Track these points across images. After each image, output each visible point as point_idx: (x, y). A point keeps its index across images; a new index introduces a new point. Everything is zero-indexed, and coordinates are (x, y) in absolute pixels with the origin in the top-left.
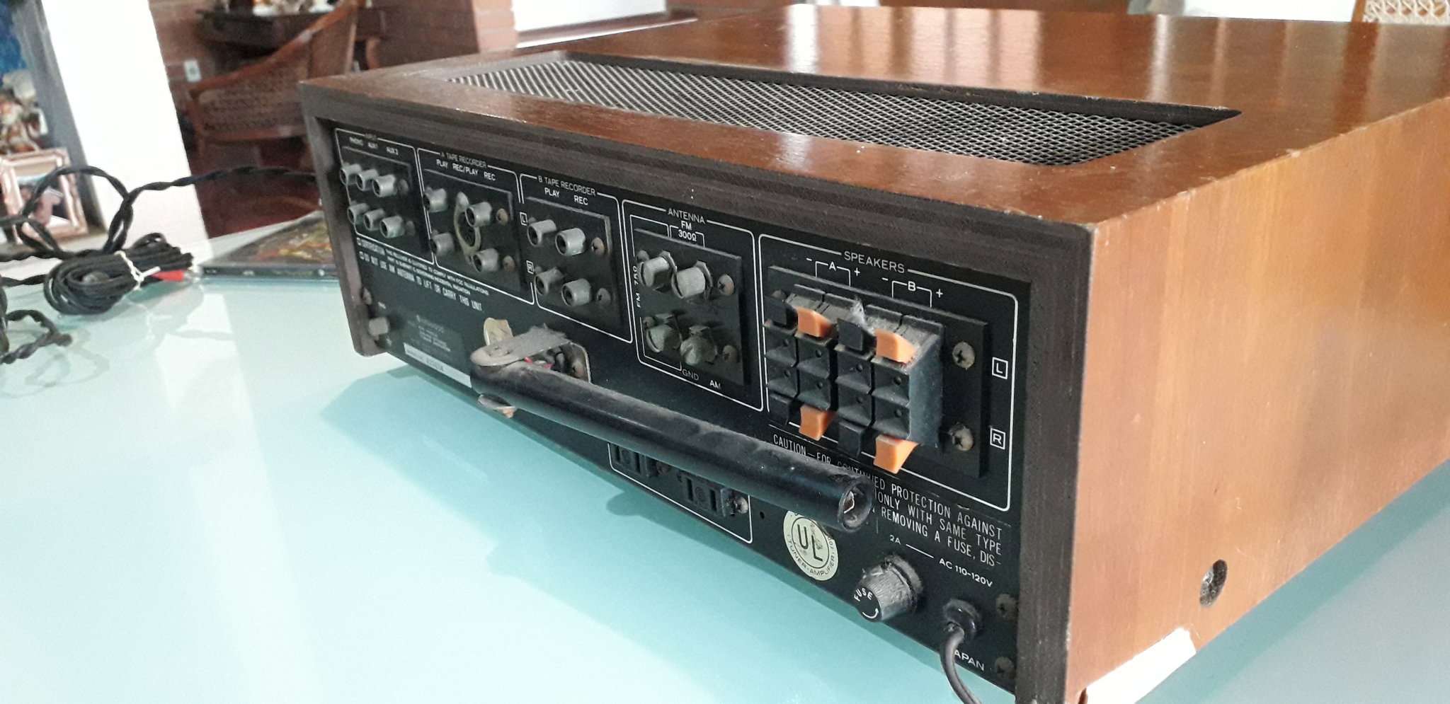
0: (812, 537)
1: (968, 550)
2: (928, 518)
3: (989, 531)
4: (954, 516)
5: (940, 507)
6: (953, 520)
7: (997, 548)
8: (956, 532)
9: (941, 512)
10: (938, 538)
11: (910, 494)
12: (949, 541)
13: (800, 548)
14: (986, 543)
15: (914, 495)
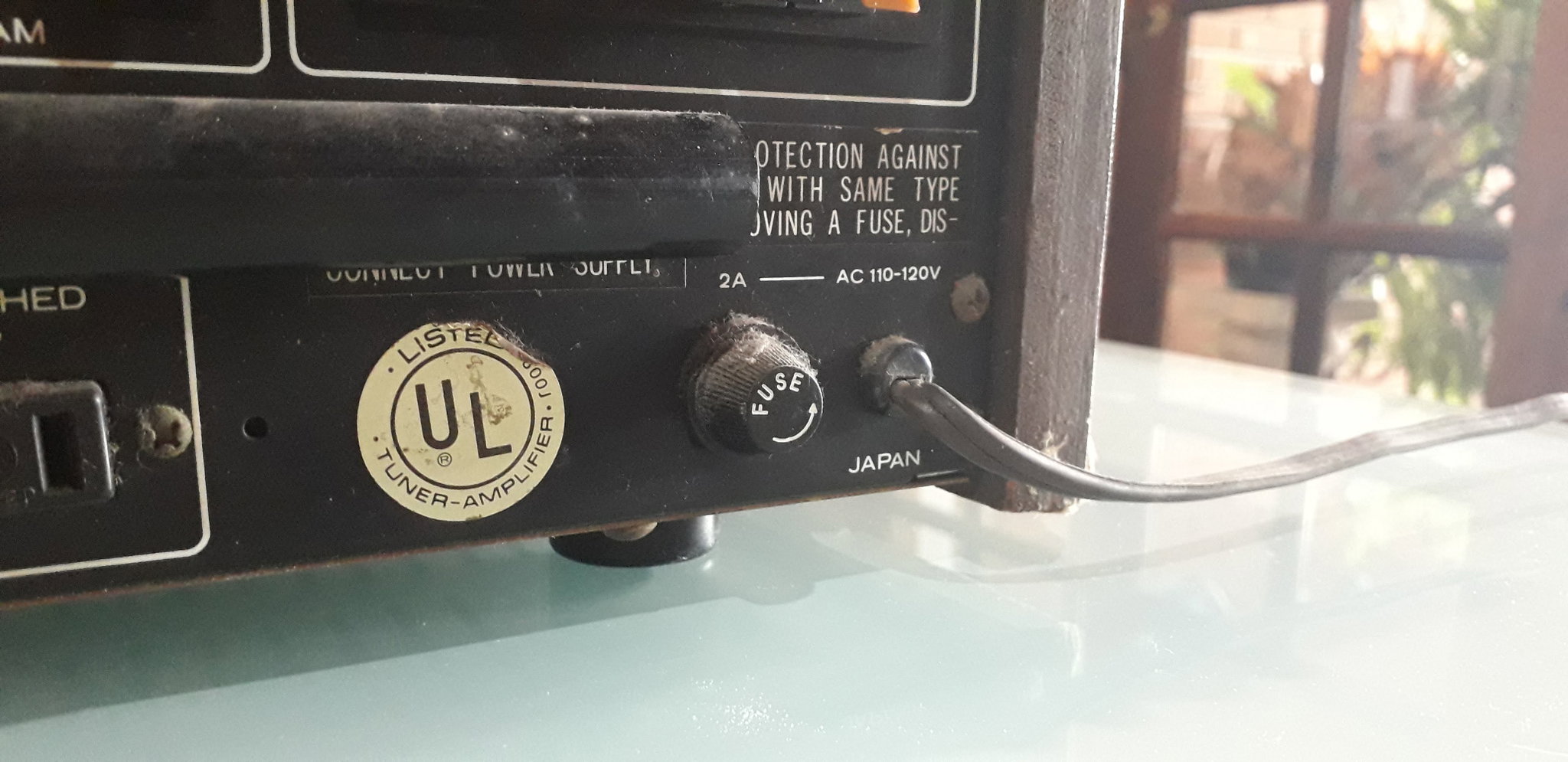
0: (474, 397)
1: (898, 221)
2: (813, 189)
3: (940, 159)
4: (871, 155)
5: (843, 150)
6: (871, 169)
7: (953, 189)
8: (875, 194)
9: (842, 164)
10: (837, 226)
11: (772, 148)
12: (860, 221)
13: (422, 456)
14: (932, 188)
15: (783, 148)
